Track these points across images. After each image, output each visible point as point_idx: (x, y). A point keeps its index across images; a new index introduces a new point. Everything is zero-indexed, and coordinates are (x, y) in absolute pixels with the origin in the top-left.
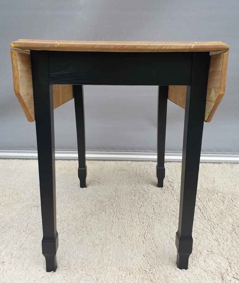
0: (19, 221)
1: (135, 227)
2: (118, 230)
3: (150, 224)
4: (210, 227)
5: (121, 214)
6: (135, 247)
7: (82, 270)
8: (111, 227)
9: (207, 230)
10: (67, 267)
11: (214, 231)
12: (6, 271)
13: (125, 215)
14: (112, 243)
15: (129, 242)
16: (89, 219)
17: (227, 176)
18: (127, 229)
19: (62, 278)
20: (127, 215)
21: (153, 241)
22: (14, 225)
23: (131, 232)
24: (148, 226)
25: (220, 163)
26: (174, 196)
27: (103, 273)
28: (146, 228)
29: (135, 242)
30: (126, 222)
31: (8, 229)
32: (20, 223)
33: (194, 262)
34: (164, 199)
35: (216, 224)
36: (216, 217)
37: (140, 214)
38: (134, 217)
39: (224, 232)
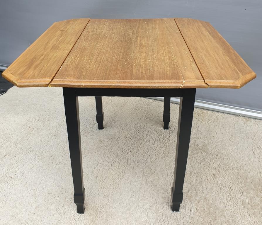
0: (39, 146)
1: (111, 171)
2: (98, 170)
4: (169, 185)
5: (108, 157)
6: (103, 188)
7: (58, 197)
8: (96, 166)
10: (50, 192)
12: (15, 185)
13: (110, 159)
14: (88, 181)
15: (101, 183)
17: (231, 134)
18: (106, 171)
19: (44, 199)
20: (112, 159)
21: (118, 186)
22: (35, 149)
23: (107, 174)
24: (122, 173)
25: (237, 115)
26: (164, 147)
27: (69, 203)
28: (119, 174)
29: (105, 184)
30: (108, 166)
31: (29, 152)
32: (39, 149)
33: (134, 211)
34: (154, 148)
37: (123, 159)
38: (116, 162)
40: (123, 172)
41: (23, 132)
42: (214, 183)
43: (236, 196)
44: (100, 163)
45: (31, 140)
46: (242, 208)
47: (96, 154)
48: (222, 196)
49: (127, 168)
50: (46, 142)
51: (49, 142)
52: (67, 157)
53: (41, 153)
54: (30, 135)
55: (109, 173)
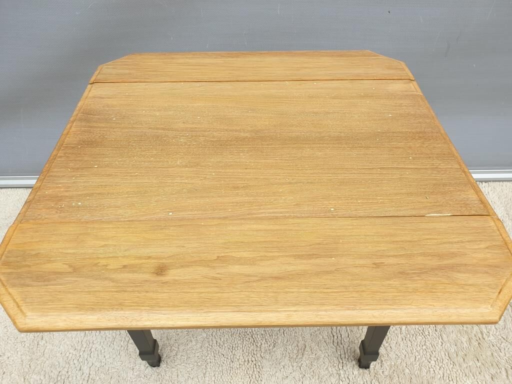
1: (236, 372)
2: (213, 378)
3: (257, 364)
8: (204, 371)
9: (334, 369)
11: (342, 372)
13: (224, 347)
16: (174, 352)
18: (226, 375)
20: (226, 345)
24: (255, 369)
28: (251, 373)
30: (225, 362)
35: (347, 354)
36: (348, 337)
37: (244, 339)
38: (236, 349)
39: (354, 373)
40: (257, 367)
41: (26, 340)
42: (396, 332)
43: (435, 345)
44: (209, 360)
45: (52, 350)
46: (452, 366)
47: (194, 343)
48: (417, 354)
49: (259, 355)
50: (85, 346)
51: (91, 345)
52: (143, 367)
53: (87, 379)
54: (44, 342)
55: (234, 378)
